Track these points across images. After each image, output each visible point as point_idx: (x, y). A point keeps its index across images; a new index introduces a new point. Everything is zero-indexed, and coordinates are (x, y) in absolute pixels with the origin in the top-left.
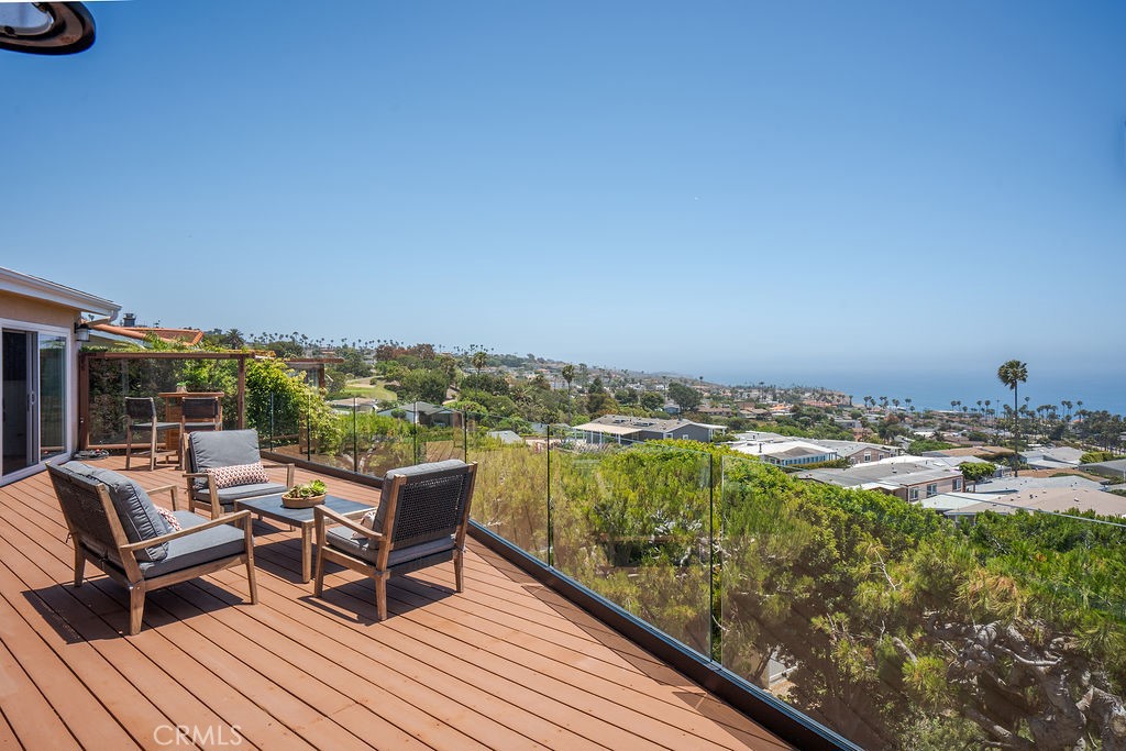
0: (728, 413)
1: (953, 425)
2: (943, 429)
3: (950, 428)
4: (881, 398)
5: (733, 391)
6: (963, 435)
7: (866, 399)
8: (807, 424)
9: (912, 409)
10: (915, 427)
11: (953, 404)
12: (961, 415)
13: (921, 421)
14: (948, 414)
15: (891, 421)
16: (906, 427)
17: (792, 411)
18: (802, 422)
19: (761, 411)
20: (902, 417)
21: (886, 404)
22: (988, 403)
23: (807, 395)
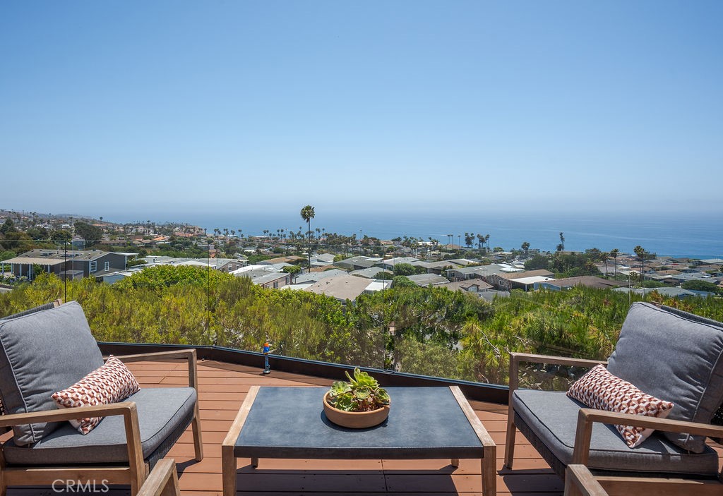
0: (124, 244)
1: (265, 244)
2: (260, 247)
3: (263, 246)
4: (225, 230)
5: (125, 227)
6: (270, 250)
7: (215, 231)
8: (180, 248)
9: (242, 236)
10: (244, 247)
11: (265, 232)
12: (268, 239)
13: (247, 243)
14: (261, 238)
15: (231, 244)
16: (240, 247)
17: (170, 240)
18: (176, 247)
19: (148, 241)
20: (237, 240)
21: (227, 233)
22: (282, 231)
23: (177, 229)
